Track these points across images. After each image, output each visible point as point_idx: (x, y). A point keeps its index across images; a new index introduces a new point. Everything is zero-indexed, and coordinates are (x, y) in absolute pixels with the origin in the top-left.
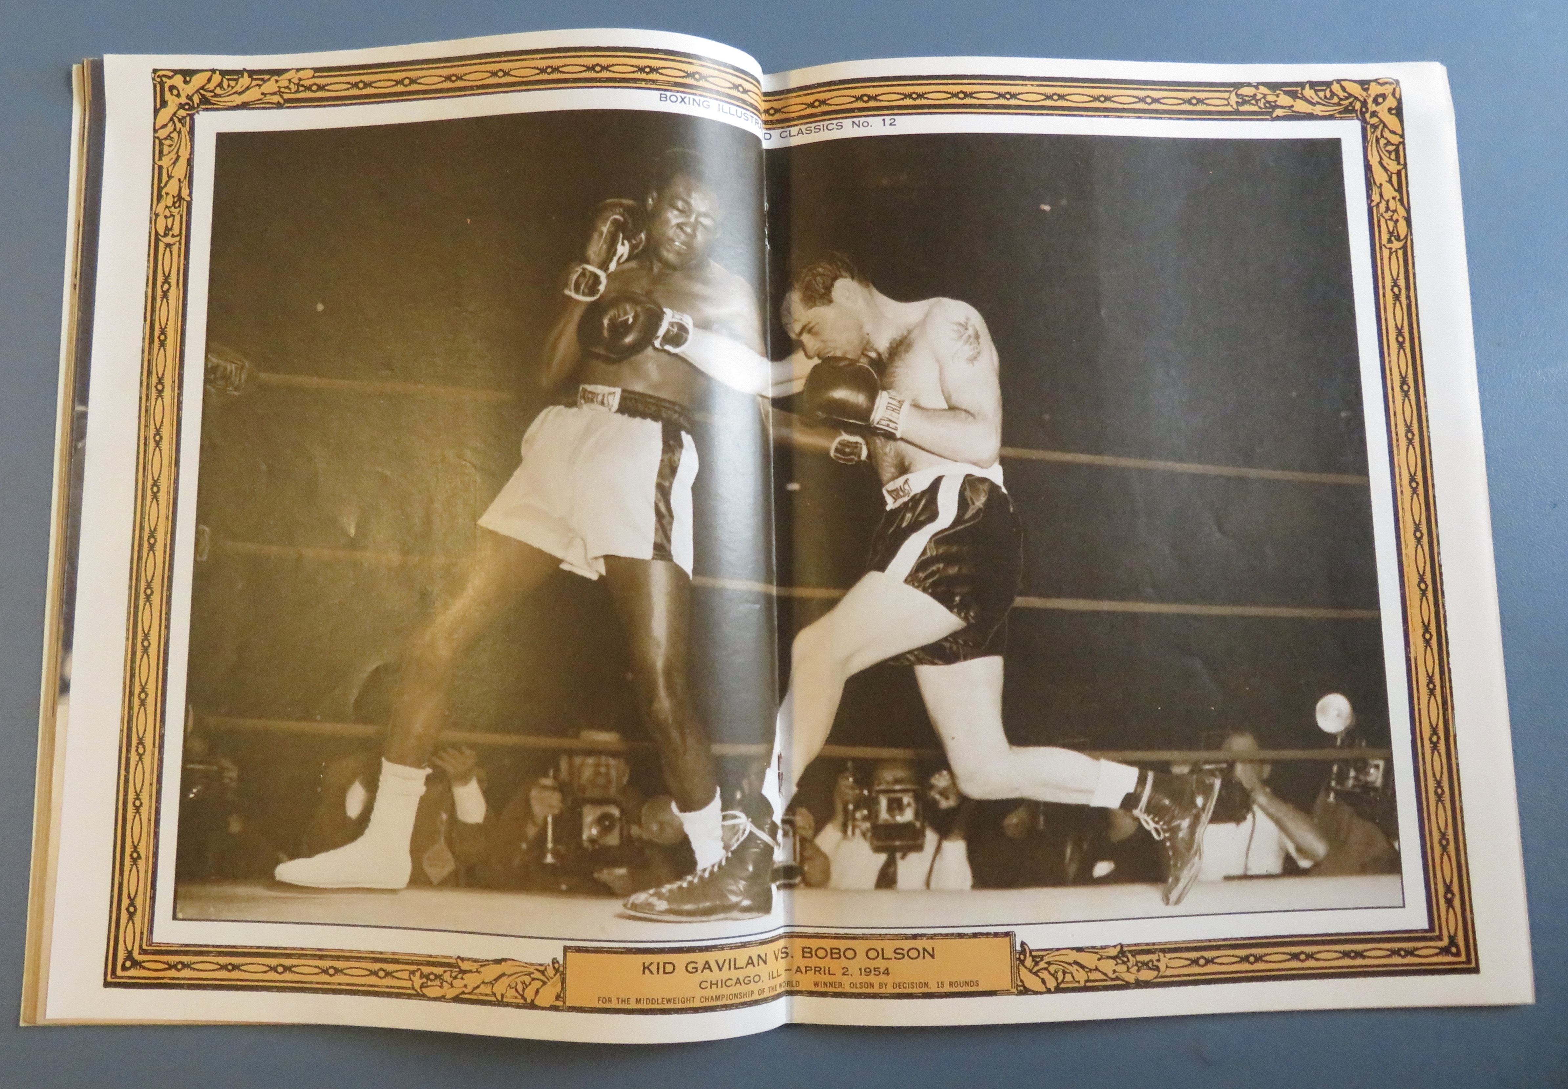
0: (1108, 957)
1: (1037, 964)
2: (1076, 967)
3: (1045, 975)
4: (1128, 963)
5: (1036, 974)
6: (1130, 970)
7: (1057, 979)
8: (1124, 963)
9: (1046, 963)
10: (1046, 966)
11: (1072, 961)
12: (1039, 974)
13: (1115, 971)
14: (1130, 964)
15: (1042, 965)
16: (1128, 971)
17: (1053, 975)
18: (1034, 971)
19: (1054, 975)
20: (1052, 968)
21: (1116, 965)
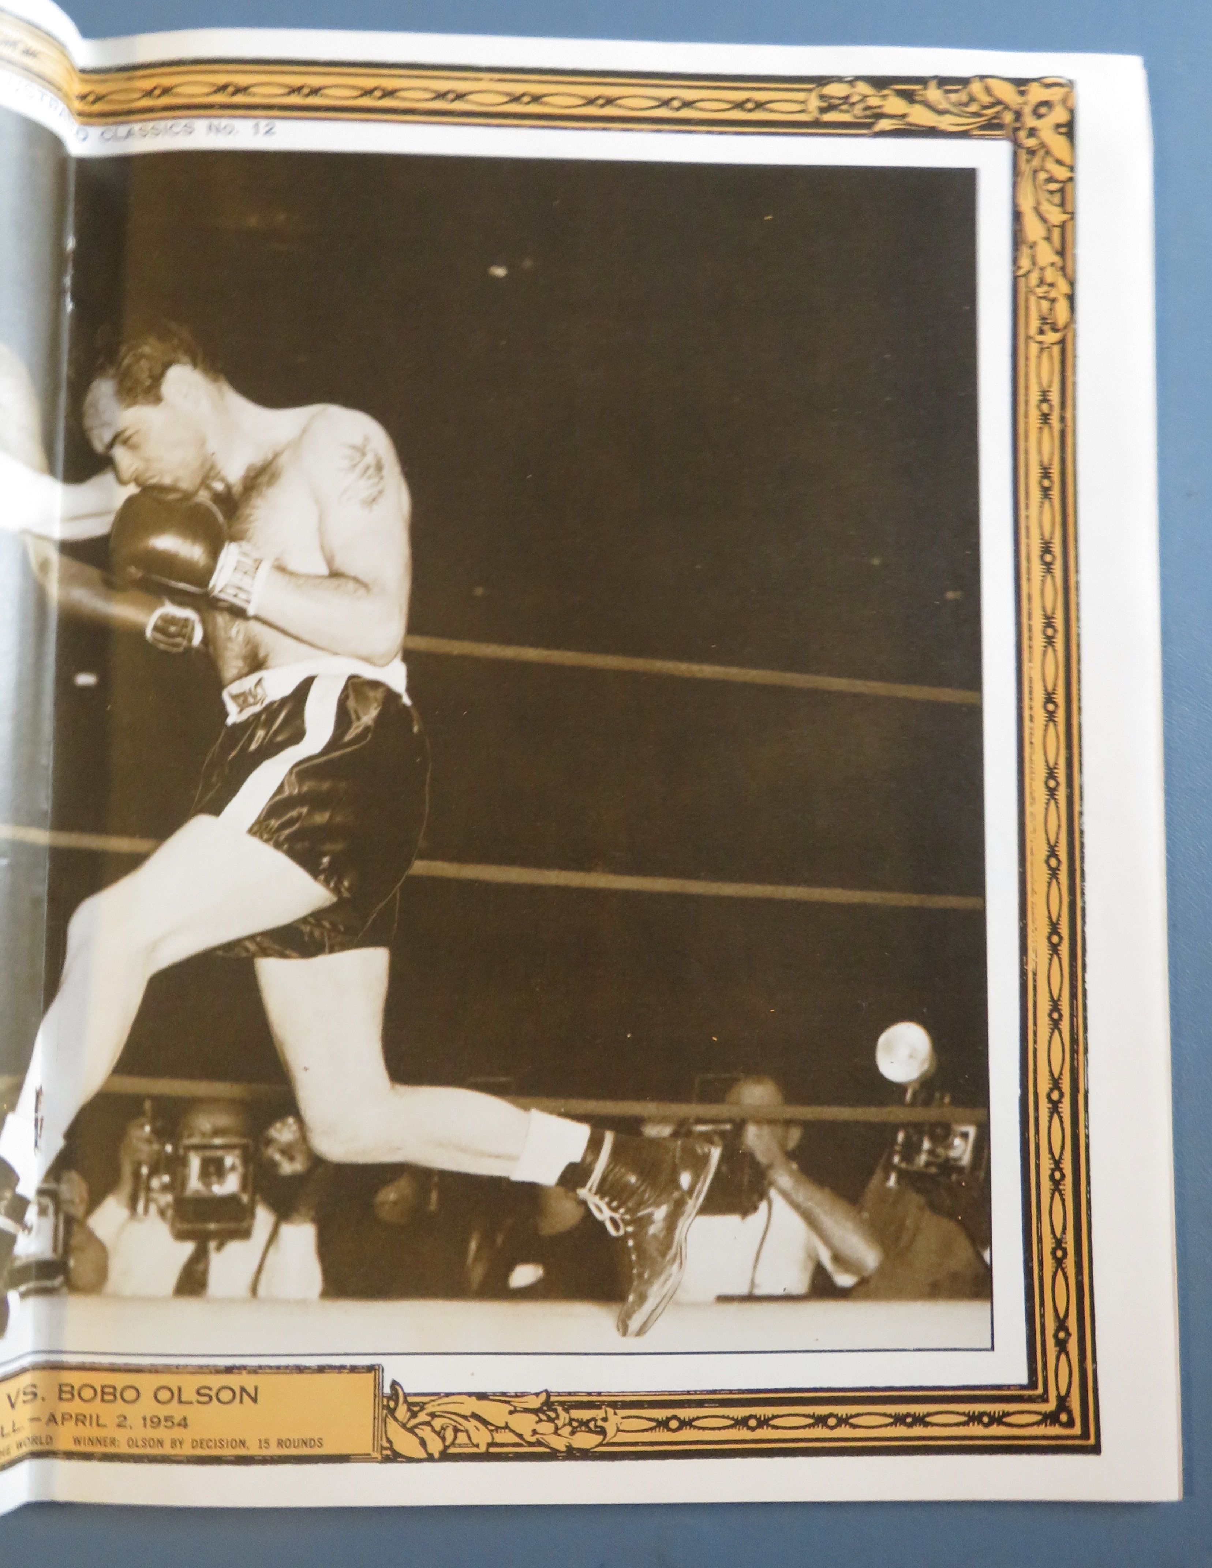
0: (526, 1411)
1: (414, 1415)
2: (474, 1422)
3: (426, 1433)
4: (556, 1421)
5: (411, 1430)
6: (559, 1432)
7: (443, 1439)
8: (551, 1420)
9: (428, 1414)
10: (429, 1418)
11: (468, 1413)
12: (416, 1430)
13: (535, 1432)
14: (560, 1423)
15: (422, 1417)
16: (556, 1432)
17: (438, 1434)
18: (409, 1426)
19: (441, 1434)
20: (437, 1423)
21: (538, 1422)
